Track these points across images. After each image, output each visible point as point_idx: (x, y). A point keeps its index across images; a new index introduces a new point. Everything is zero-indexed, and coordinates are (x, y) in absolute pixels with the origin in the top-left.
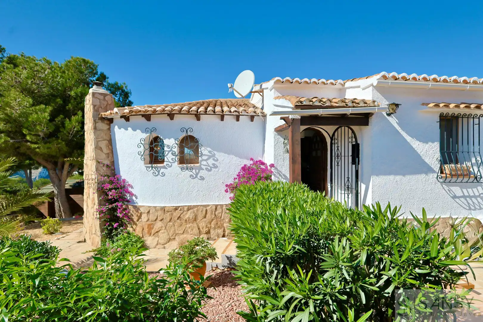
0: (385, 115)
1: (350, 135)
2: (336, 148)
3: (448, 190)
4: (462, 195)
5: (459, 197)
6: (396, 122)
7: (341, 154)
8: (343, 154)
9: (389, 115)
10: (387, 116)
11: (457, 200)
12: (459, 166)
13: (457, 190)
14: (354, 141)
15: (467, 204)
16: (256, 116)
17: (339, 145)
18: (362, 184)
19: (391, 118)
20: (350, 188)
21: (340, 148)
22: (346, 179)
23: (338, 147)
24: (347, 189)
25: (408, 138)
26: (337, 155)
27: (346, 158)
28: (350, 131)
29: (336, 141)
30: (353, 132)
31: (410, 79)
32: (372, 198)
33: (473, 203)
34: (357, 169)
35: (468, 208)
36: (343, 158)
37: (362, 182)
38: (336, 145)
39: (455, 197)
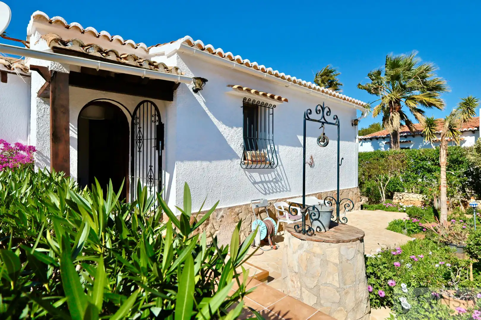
0: (192, 90)
1: (153, 113)
2: (138, 130)
3: (250, 176)
4: (260, 180)
5: (258, 183)
6: (203, 101)
7: (143, 137)
8: (145, 138)
9: (196, 91)
10: (193, 93)
11: (256, 185)
12: (258, 152)
13: (256, 176)
14: (157, 120)
15: (263, 189)
16: (9, 73)
17: (142, 126)
18: (166, 172)
19: (198, 95)
20: (153, 179)
21: (142, 130)
22: (149, 168)
23: (140, 128)
24: (149, 180)
25: (215, 121)
26: (138, 138)
27: (149, 141)
28: (153, 108)
29: (138, 121)
30: (157, 109)
31: (216, 53)
32: (177, 189)
33: (268, 187)
34: (160, 155)
35: (264, 193)
36: (145, 141)
37: (166, 170)
38: (138, 126)
39: (255, 183)
